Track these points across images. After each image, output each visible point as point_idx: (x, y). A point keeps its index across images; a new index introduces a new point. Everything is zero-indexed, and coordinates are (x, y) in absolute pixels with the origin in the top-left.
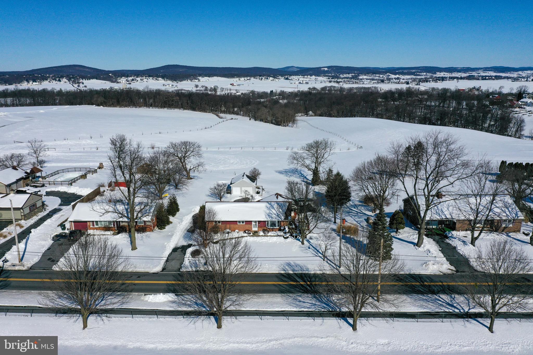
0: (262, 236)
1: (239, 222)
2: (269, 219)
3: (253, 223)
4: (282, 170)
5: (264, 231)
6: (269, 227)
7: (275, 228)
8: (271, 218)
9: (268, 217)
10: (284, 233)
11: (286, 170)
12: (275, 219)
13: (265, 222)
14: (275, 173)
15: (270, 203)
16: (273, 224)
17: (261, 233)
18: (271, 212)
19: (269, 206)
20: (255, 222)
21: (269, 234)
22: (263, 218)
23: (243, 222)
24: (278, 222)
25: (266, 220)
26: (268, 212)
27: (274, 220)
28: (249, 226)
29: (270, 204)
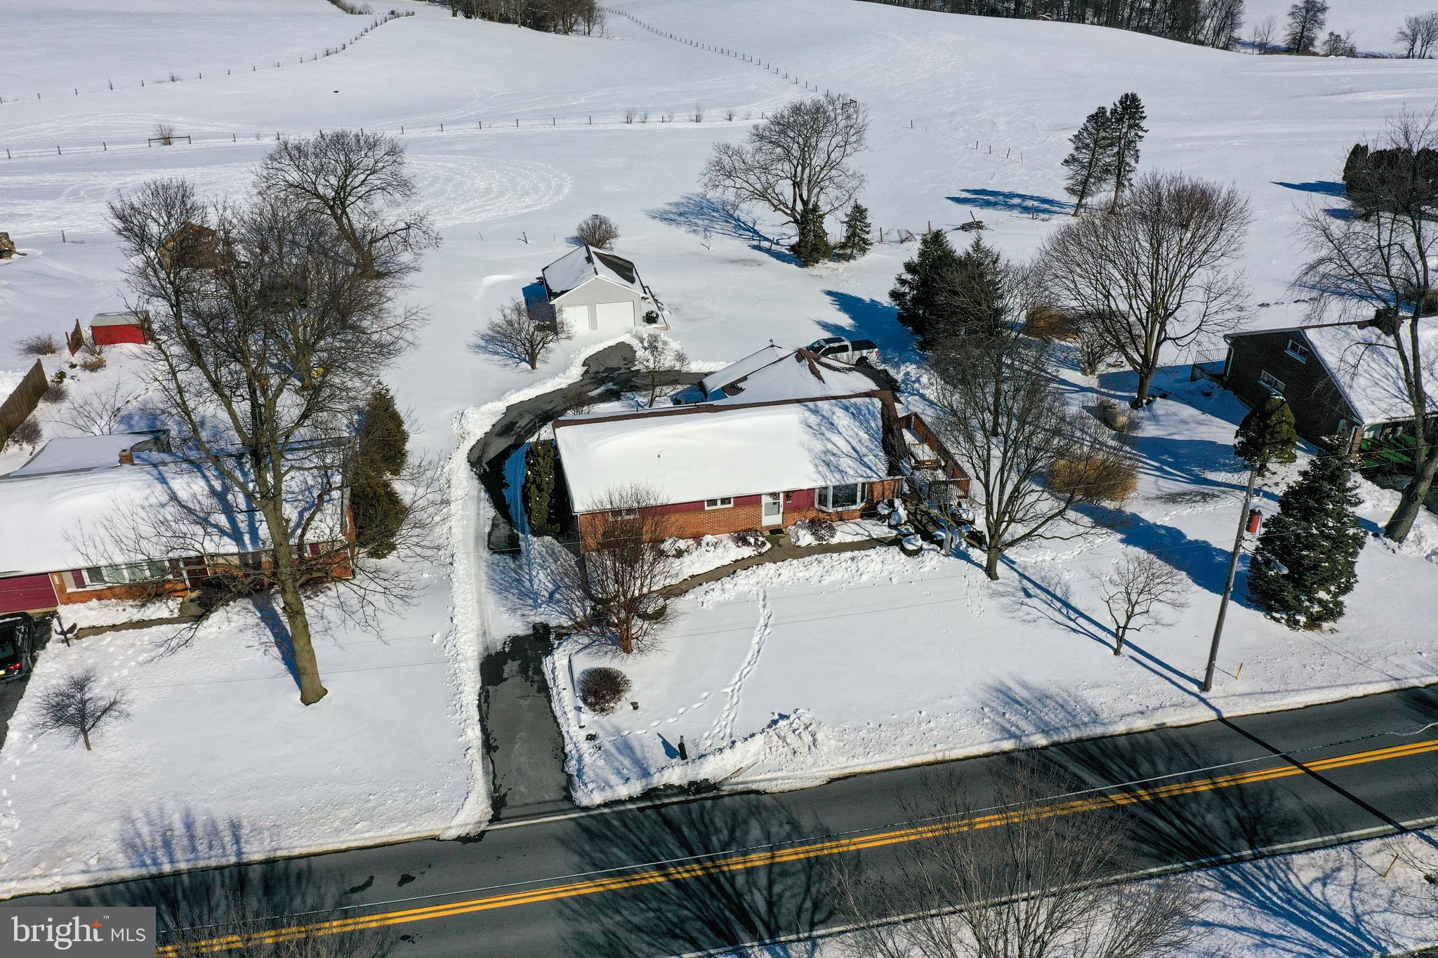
0: (809, 551)
1: (712, 502)
2: (832, 480)
3: (766, 500)
4: (668, 208)
5: (815, 526)
6: (831, 510)
7: (854, 507)
8: (838, 476)
9: (823, 469)
10: (890, 526)
11: (677, 205)
12: (854, 475)
13: (812, 490)
14: (651, 221)
15: (811, 405)
16: (845, 495)
17: (806, 539)
18: (830, 446)
19: (813, 419)
20: (774, 495)
21: (834, 541)
22: (807, 478)
23: (724, 501)
24: (864, 485)
25: (816, 483)
26: (818, 446)
27: (851, 481)
28: (749, 510)
29: (815, 412)
